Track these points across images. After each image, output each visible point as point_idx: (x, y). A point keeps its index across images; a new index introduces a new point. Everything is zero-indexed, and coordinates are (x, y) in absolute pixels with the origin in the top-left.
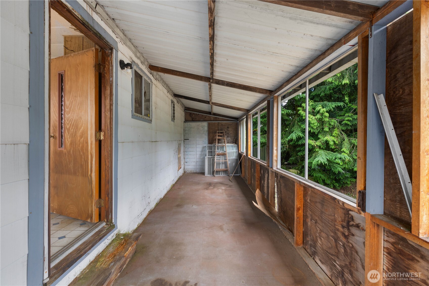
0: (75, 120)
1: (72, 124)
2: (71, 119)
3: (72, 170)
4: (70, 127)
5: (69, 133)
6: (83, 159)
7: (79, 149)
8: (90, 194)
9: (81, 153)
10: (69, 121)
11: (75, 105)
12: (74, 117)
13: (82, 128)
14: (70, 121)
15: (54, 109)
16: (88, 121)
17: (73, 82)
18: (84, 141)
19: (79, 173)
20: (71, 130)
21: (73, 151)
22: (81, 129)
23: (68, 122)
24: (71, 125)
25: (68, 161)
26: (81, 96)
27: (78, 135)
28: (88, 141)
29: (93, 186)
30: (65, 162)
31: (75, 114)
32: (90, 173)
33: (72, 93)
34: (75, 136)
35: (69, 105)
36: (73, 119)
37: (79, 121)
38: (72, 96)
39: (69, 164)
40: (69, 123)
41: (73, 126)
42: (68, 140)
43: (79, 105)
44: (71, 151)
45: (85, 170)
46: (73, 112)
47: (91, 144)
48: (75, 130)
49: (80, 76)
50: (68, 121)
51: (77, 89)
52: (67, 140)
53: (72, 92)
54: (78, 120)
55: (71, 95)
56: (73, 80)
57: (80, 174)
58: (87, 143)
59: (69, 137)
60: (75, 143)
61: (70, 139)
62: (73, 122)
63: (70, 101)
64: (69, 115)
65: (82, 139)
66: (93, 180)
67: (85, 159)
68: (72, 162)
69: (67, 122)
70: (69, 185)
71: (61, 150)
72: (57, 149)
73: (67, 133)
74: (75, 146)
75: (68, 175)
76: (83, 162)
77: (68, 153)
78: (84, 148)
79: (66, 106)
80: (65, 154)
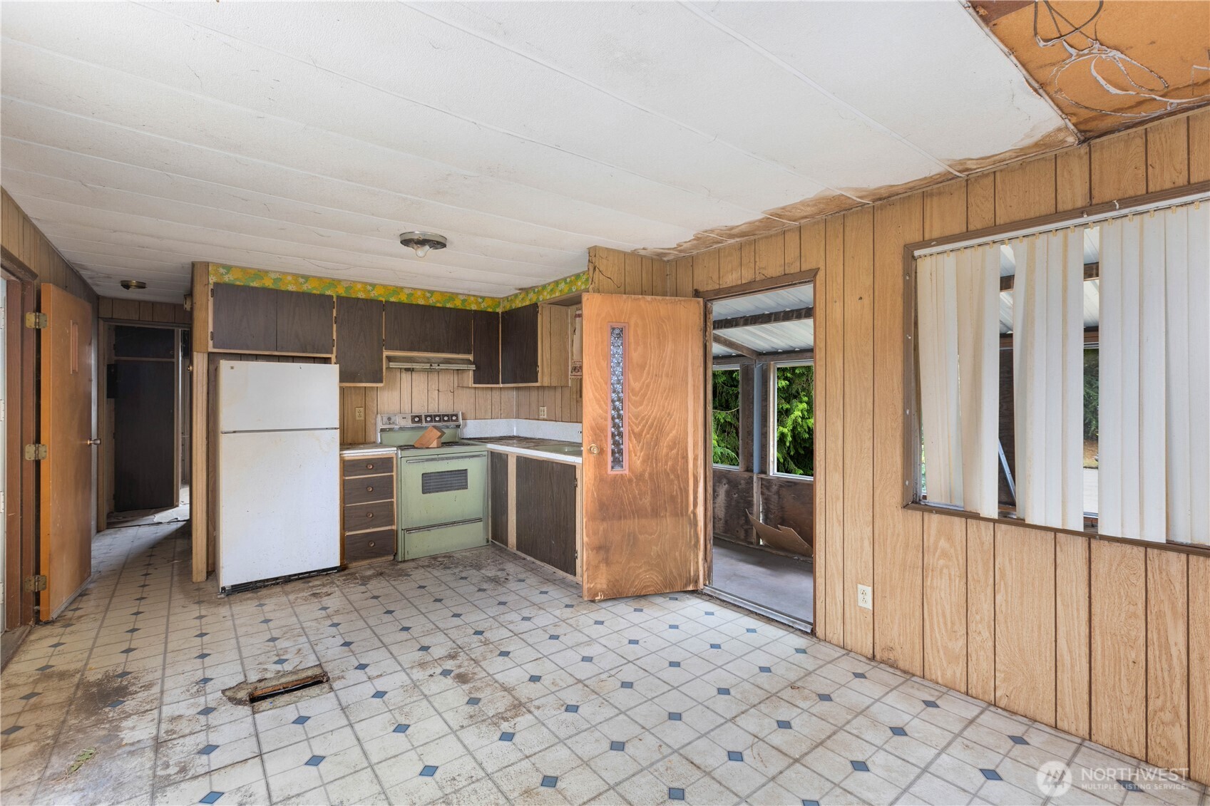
0: (655, 418)
1: (647, 426)
2: (645, 416)
3: (649, 510)
4: (642, 431)
5: (639, 442)
6: (676, 487)
7: (665, 470)
8: (693, 543)
9: (672, 477)
10: (640, 419)
11: (655, 391)
12: (653, 412)
13: (674, 432)
14: (643, 419)
15: (597, 394)
16: (687, 420)
17: (651, 348)
18: (678, 454)
19: (666, 511)
20: (646, 435)
21: (650, 474)
22: (671, 435)
23: (637, 422)
24: (644, 426)
25: (637, 494)
26: (671, 377)
27: (663, 445)
28: (687, 454)
29: (699, 528)
30: (628, 495)
31: (655, 406)
32: (691, 508)
33: (647, 369)
34: (656, 445)
35: (641, 389)
36: (650, 416)
37: (666, 420)
38: (648, 373)
39: (641, 499)
40: (639, 423)
41: (650, 428)
42: (638, 454)
43: (665, 391)
44: (647, 475)
45: (682, 505)
46: (650, 404)
47: (695, 459)
48: (655, 437)
49: (668, 341)
50: (637, 419)
51: (660, 363)
52: (633, 454)
53: (648, 366)
54: (662, 418)
55: (645, 372)
56: (650, 345)
57: (668, 514)
58: (685, 458)
59: (639, 448)
60: (656, 460)
61: (641, 452)
62: (650, 421)
63: (644, 383)
65: (674, 451)
66: (698, 519)
67: (680, 485)
68: (649, 493)
70: (641, 537)
71: (617, 475)
72: (606, 473)
73: (635, 441)
74: (656, 465)
75: (636, 520)
76: (677, 491)
77: (636, 479)
78: (678, 468)
79: (633, 390)
80: (630, 481)
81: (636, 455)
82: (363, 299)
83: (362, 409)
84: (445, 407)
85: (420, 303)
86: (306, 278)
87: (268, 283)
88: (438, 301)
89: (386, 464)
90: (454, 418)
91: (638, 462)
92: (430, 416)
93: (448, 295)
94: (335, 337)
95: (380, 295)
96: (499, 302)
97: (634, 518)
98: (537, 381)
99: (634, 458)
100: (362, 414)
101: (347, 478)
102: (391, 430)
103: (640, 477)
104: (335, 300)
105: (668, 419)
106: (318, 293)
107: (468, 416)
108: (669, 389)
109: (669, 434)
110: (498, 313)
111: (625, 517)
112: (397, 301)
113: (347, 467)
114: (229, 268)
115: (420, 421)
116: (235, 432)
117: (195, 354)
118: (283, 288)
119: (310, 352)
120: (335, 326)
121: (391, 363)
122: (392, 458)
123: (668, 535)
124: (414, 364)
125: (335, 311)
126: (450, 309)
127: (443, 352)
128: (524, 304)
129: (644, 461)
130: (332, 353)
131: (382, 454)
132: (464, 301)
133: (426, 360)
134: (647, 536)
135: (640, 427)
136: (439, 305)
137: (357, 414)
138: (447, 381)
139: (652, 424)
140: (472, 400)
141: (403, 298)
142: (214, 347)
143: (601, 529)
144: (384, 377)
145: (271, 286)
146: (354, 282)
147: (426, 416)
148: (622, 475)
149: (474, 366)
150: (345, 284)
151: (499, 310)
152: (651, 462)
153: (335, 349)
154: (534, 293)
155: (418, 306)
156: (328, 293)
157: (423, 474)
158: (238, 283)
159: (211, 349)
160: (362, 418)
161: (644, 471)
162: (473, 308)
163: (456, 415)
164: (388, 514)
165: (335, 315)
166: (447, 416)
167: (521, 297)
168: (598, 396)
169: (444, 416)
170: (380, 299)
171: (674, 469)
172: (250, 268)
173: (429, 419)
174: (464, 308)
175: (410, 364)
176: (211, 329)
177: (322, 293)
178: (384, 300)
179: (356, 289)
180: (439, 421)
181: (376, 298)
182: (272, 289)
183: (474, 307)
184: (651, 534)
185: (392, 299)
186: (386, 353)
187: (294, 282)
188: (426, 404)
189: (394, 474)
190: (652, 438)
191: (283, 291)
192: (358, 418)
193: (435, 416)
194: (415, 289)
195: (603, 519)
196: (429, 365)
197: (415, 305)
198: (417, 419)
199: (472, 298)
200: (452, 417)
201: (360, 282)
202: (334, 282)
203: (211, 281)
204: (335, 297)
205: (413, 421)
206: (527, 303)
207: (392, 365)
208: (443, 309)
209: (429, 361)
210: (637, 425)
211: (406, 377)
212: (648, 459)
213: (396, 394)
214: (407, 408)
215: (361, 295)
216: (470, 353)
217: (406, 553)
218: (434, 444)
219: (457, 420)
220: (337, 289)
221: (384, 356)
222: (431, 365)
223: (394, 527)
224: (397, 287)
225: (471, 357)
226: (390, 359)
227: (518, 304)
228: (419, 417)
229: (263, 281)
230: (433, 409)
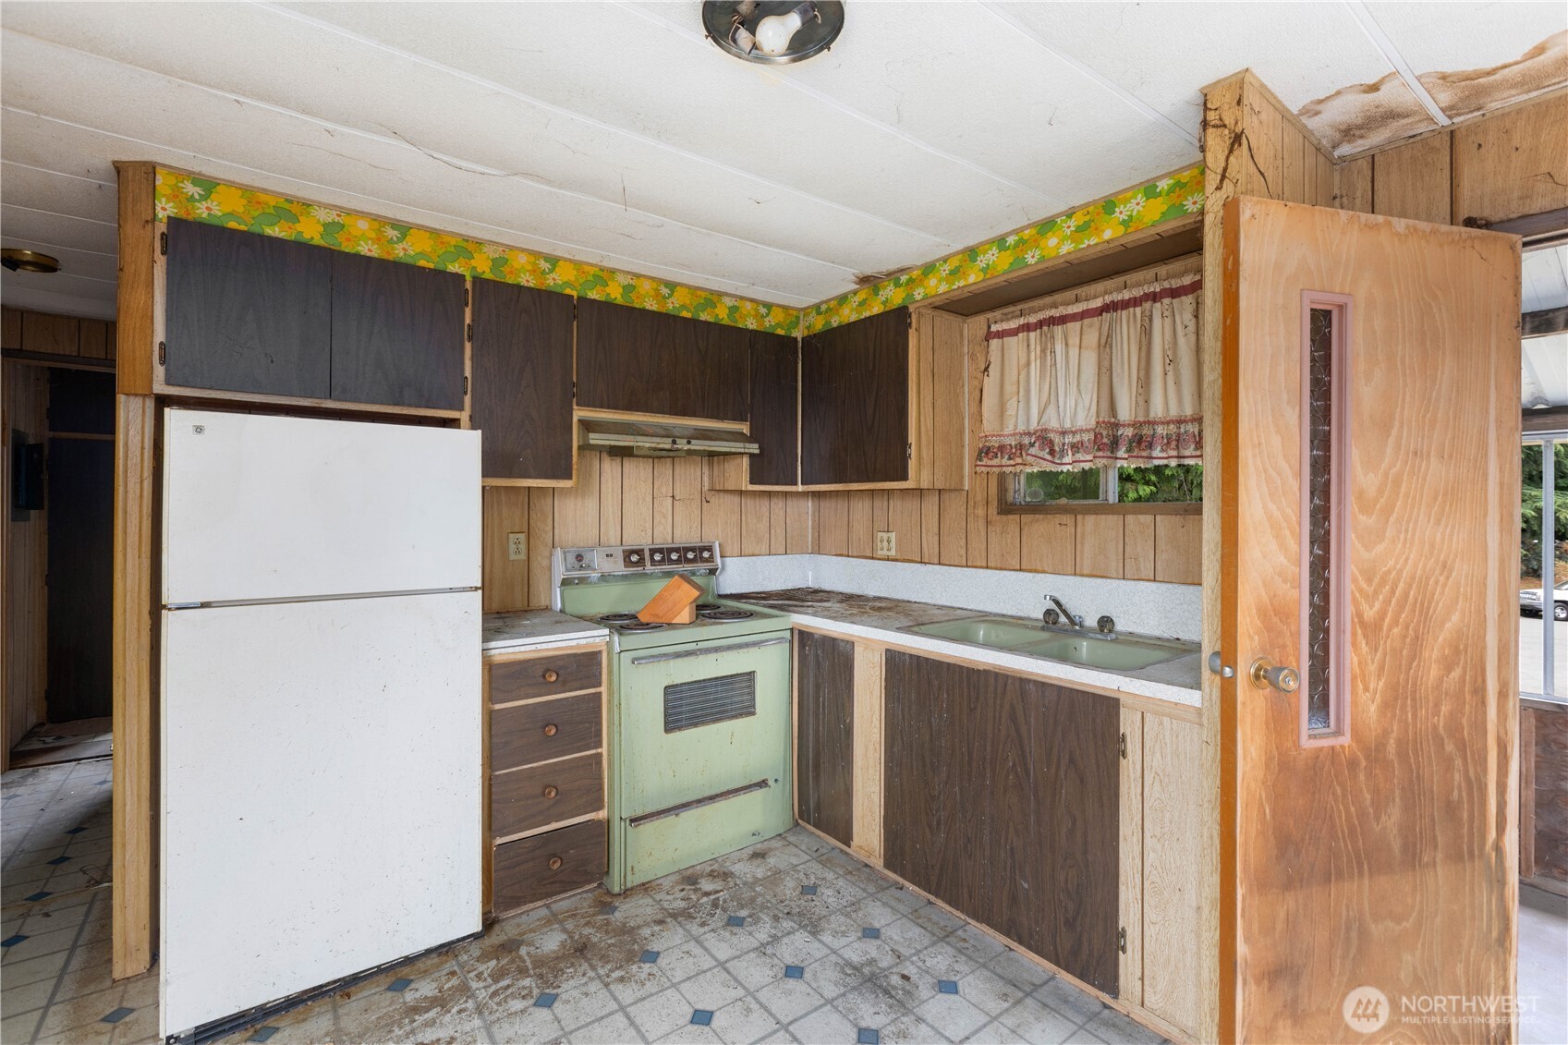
0: (1413, 578)
1: (1394, 600)
2: (1389, 572)
3: (1396, 846)
4: (1382, 615)
5: (1376, 650)
6: (1457, 776)
7: (1435, 728)
9: (1450, 747)
10: (1377, 581)
11: (1414, 498)
12: (1407, 559)
13: (1455, 617)
14: (1383, 582)
15: (1272, 507)
16: (1486, 584)
17: (1404, 375)
18: (1464, 681)
19: (1436, 847)
20: (1390, 630)
21: (1399, 741)
22: (1448, 625)
23: (1370, 590)
24: (1387, 602)
25: (1368, 802)
26: (1451, 457)
27: (1431, 657)
28: (1485, 681)
29: (1509, 893)
30: (1347, 809)
31: (1412, 544)
32: (1491, 835)
33: (1394, 432)
34: (1413, 660)
35: (1381, 491)
36: (1401, 571)
37: (1437, 582)
39: (1378, 819)
40: (1376, 593)
41: (1401, 606)
42: (1372, 686)
43: (1435, 499)
44: (1391, 746)
45: (1471, 828)
46: (1402, 537)
47: (1502, 694)
48: (1411, 632)
49: (1445, 354)
50: (1369, 580)
51: (1424, 417)
52: (1361, 687)
53: (1397, 424)
54: (1428, 579)
55: (1391, 440)
56: (1403, 363)
57: (1439, 856)
58: (1482, 692)
59: (1373, 668)
60: (1414, 700)
61: (1379, 677)
62: (1401, 585)
63: (1386, 475)
64: (1380, 548)
65: (1456, 674)
66: (1508, 863)
67: (1466, 771)
68: (1397, 800)
69: (1363, 585)
70: (1376, 930)
71: (1321, 749)
72: (1297, 745)
73: (1364, 648)
74: (1415, 716)
75: (1366, 881)
76: (1460, 791)
77: (1367, 758)
78: (1465, 721)
79: (1361, 495)
80: (1353, 764)
81: (1366, 689)
82: (530, 289)
83: (522, 537)
84: (686, 533)
85: (648, 307)
86: (404, 229)
87: (310, 231)
88: (684, 307)
89: (584, 667)
90: (706, 555)
91: (1373, 708)
92: (660, 551)
93: (703, 294)
94: (468, 373)
95: (567, 284)
96: (798, 318)
97: (1361, 874)
98: (905, 478)
99: (1364, 697)
100: (523, 547)
101: (498, 707)
102: (582, 580)
103: (1375, 753)
104: (468, 285)
105: (1442, 579)
106: (431, 266)
107: (728, 551)
108: (1445, 494)
109: (1443, 623)
110: (796, 339)
111: (1340, 876)
112: (603, 299)
113: (499, 679)
114: (209, 185)
115: (641, 562)
116: (204, 605)
117: (121, 399)
118: (347, 248)
119: (410, 405)
120: (468, 346)
121: (592, 435)
122: (600, 652)
123: (1439, 919)
124: (639, 438)
125: (468, 311)
126: (706, 323)
127: (694, 414)
128: (867, 314)
129: (1387, 706)
130: (461, 409)
131: (578, 646)
132: (733, 309)
133: (661, 432)
134: (1391, 924)
135: (1377, 605)
136: (685, 314)
137: (512, 547)
138: (691, 477)
139: (1406, 595)
140: (735, 518)
141: (614, 293)
142: (168, 382)
143: (1282, 915)
144: (575, 467)
145: (318, 241)
146: (511, 248)
147: (653, 552)
148: (1333, 748)
149: (757, 446)
150: (493, 253)
151: (798, 334)
152: (1404, 705)
153: (468, 399)
154: (897, 285)
155: (644, 312)
156: (453, 268)
157: (666, 687)
158: (233, 225)
159: (160, 388)
160: (523, 556)
161: (1386, 733)
162: (751, 327)
163: (710, 549)
164: (590, 786)
165: (468, 320)
166: (693, 549)
167: (858, 298)
168: (1277, 514)
169: (687, 550)
170: (568, 291)
171: (1454, 728)
172: (265, 191)
173: (657, 557)
174: (733, 324)
175: (631, 438)
176: (160, 335)
177: (441, 267)
178: (575, 294)
179: (516, 265)
180: (678, 561)
181: (558, 290)
182: (319, 248)
183: (751, 324)
184: (1398, 919)
185: (593, 295)
186: (579, 413)
187: (373, 235)
188: (649, 525)
189: (603, 689)
190: (1405, 637)
191: (347, 254)
192: (513, 557)
193: (671, 550)
194: (638, 276)
195: (1288, 885)
196: (670, 440)
197: (639, 309)
198: (634, 557)
199: (749, 305)
200: (701, 553)
201: (523, 250)
202: (468, 246)
203: (161, 214)
204: (468, 278)
205: (628, 562)
206: (876, 309)
207: (596, 439)
208: (694, 322)
209: (666, 433)
210: (1371, 599)
211: (610, 468)
212: (1396, 699)
213: (591, 504)
214: (612, 535)
215: (527, 280)
216: (742, 419)
217: (629, 873)
218: (685, 615)
219: (711, 560)
220: (473, 263)
221: (575, 419)
222: (674, 442)
223: (602, 814)
224: (602, 269)
225: (745, 428)
226: (587, 426)
227: (848, 315)
228: (639, 552)
229: (299, 227)
230: (663, 538)
